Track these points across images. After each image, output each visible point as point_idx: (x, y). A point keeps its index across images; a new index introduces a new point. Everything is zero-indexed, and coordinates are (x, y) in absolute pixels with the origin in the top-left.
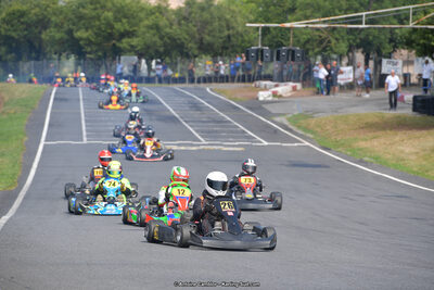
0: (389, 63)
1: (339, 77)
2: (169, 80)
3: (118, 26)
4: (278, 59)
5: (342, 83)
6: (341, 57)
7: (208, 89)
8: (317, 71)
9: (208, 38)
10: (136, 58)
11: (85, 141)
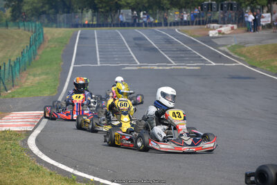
1: (262, 20)
2: (151, 25)
4: (222, 9)
5: (264, 24)
6: (263, 7)
7: (176, 30)
8: (247, 17)
10: (130, 10)
11: (99, 64)
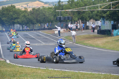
0: (88, 23)
3: (14, 16)
9: (39, 19)
